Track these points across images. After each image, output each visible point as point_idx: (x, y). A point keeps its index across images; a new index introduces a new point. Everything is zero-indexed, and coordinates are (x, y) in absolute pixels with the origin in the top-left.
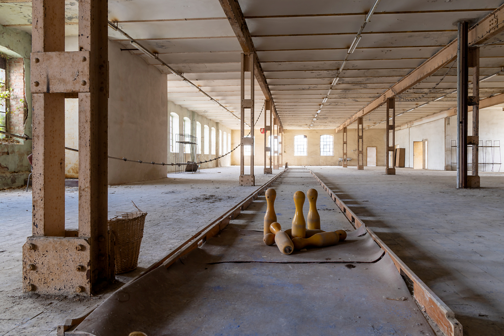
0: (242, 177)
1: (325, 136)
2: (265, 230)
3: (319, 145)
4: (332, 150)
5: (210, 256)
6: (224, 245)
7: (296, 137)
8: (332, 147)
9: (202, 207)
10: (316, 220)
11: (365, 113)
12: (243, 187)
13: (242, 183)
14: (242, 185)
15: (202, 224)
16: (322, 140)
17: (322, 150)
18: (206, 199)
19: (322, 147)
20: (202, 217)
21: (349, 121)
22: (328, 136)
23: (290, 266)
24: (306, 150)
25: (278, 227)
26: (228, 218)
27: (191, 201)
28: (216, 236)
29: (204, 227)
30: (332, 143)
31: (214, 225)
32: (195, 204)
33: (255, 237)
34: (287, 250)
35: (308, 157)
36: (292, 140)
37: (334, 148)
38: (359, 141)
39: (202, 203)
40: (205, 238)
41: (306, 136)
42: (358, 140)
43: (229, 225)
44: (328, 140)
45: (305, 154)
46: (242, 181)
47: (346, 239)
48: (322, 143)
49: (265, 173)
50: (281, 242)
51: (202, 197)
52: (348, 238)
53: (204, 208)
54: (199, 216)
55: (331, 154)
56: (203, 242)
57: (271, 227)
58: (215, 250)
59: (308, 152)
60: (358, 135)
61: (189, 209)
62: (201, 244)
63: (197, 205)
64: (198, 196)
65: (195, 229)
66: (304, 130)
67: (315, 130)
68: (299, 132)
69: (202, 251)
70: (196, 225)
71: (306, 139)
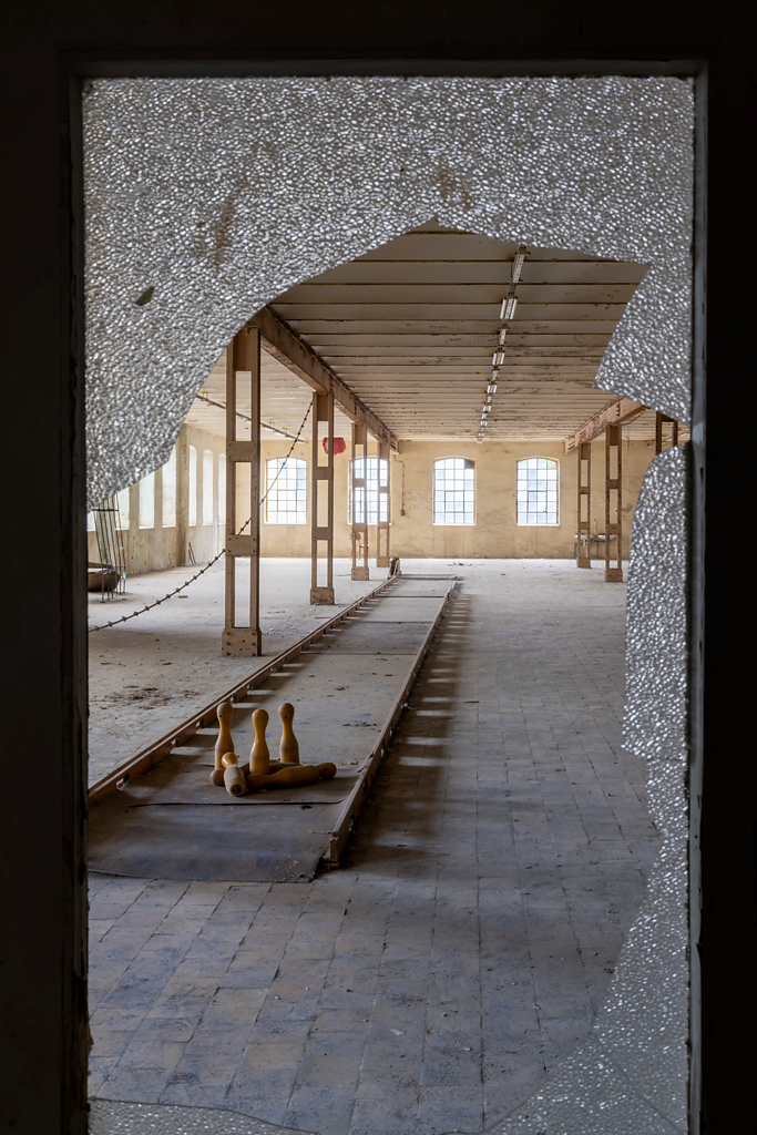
0: (229, 634)
1: (532, 463)
2: (216, 765)
3: (513, 491)
4: (553, 508)
5: (133, 799)
6: (154, 786)
7: (439, 465)
8: (553, 496)
9: (125, 718)
10: (292, 747)
11: (622, 415)
12: (230, 661)
13: (229, 649)
14: (229, 654)
15: (124, 755)
16: (522, 475)
17: (522, 508)
18: (136, 698)
19: (522, 497)
20: (125, 742)
21: (591, 425)
22: (543, 463)
23: (231, 808)
24: (470, 507)
25: (233, 759)
26: (169, 743)
27: (104, 705)
28: (144, 773)
29: (127, 760)
30: (553, 486)
31: (142, 757)
32: (111, 711)
33: (202, 774)
34: (236, 790)
35: (477, 529)
36: (428, 474)
37: (561, 502)
38: (608, 497)
39: (127, 709)
40: (126, 776)
41: (470, 464)
42: (608, 493)
43: (169, 757)
44: (542, 475)
45: (470, 521)
46: (229, 644)
47: (336, 776)
48: (522, 485)
49: (312, 603)
50: (229, 778)
51: (128, 692)
52: (338, 775)
53: (130, 722)
54: (120, 740)
55: (552, 521)
56: (124, 782)
57: (224, 760)
58: (141, 792)
59: (477, 516)
60: (608, 478)
61: (99, 723)
62: (121, 785)
63: (116, 714)
64: (119, 690)
65: (112, 764)
66: (466, 445)
67: (498, 444)
68: (449, 451)
69: (123, 793)
70: (115, 756)
71: (470, 473)
